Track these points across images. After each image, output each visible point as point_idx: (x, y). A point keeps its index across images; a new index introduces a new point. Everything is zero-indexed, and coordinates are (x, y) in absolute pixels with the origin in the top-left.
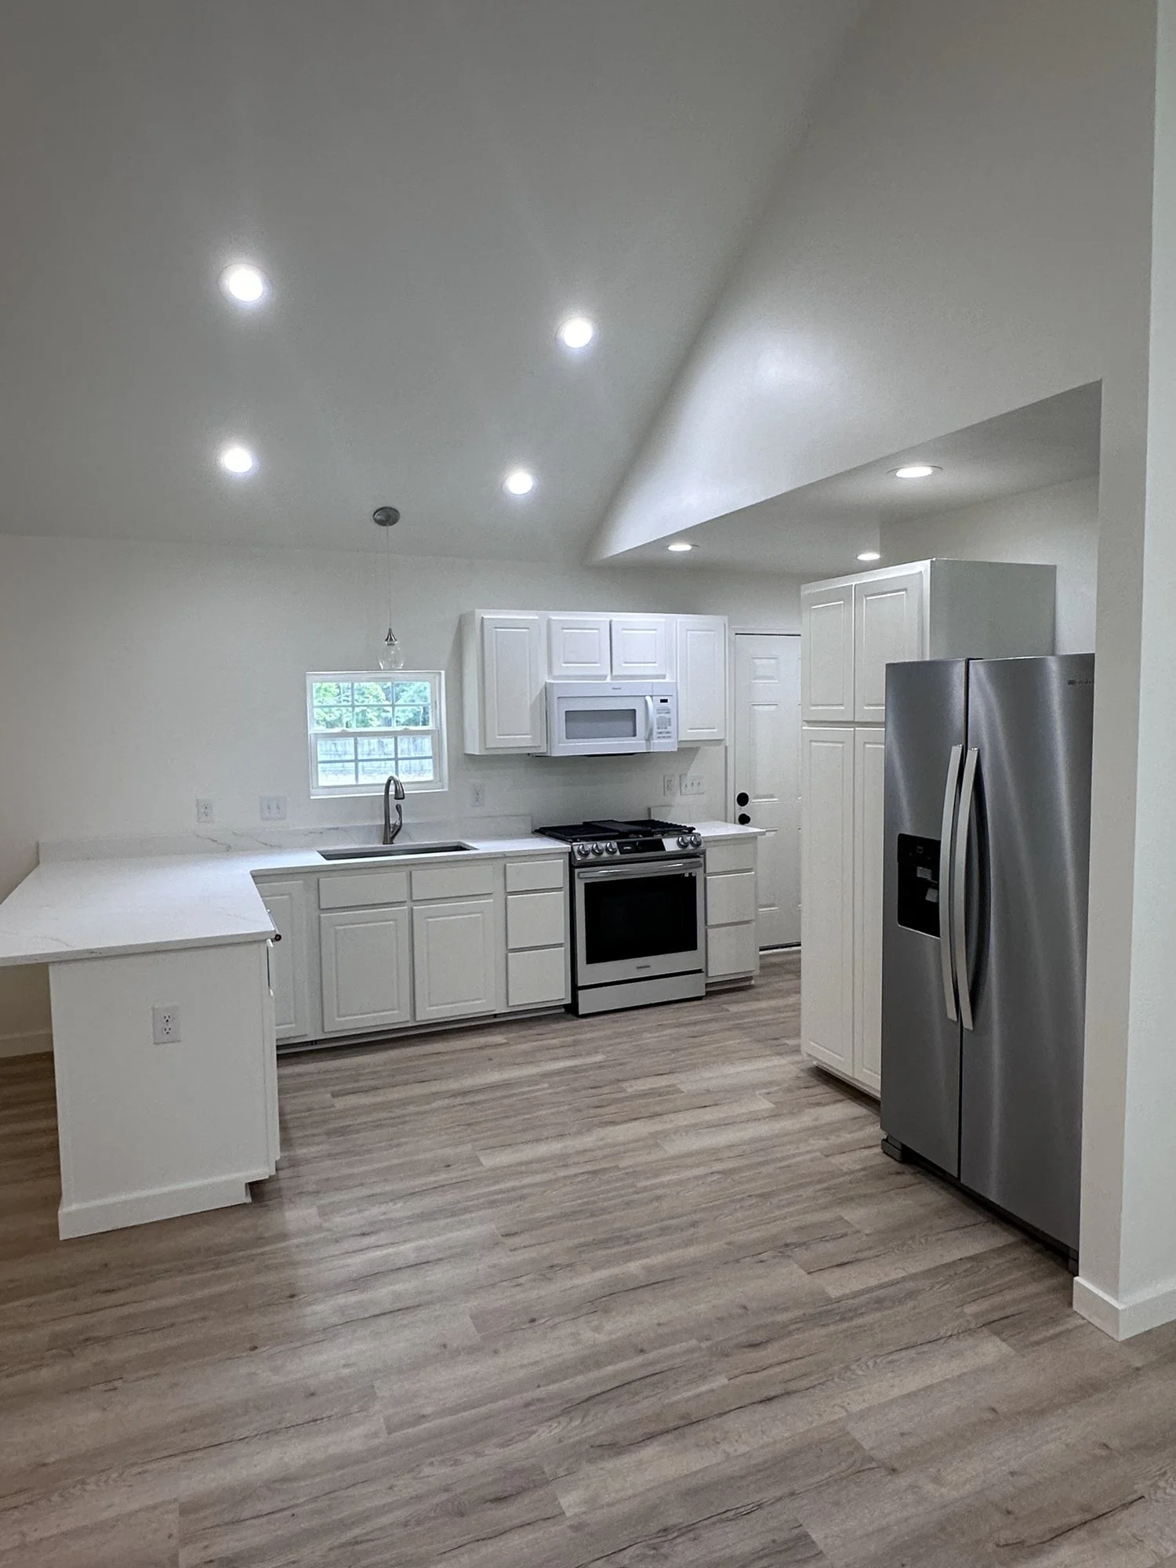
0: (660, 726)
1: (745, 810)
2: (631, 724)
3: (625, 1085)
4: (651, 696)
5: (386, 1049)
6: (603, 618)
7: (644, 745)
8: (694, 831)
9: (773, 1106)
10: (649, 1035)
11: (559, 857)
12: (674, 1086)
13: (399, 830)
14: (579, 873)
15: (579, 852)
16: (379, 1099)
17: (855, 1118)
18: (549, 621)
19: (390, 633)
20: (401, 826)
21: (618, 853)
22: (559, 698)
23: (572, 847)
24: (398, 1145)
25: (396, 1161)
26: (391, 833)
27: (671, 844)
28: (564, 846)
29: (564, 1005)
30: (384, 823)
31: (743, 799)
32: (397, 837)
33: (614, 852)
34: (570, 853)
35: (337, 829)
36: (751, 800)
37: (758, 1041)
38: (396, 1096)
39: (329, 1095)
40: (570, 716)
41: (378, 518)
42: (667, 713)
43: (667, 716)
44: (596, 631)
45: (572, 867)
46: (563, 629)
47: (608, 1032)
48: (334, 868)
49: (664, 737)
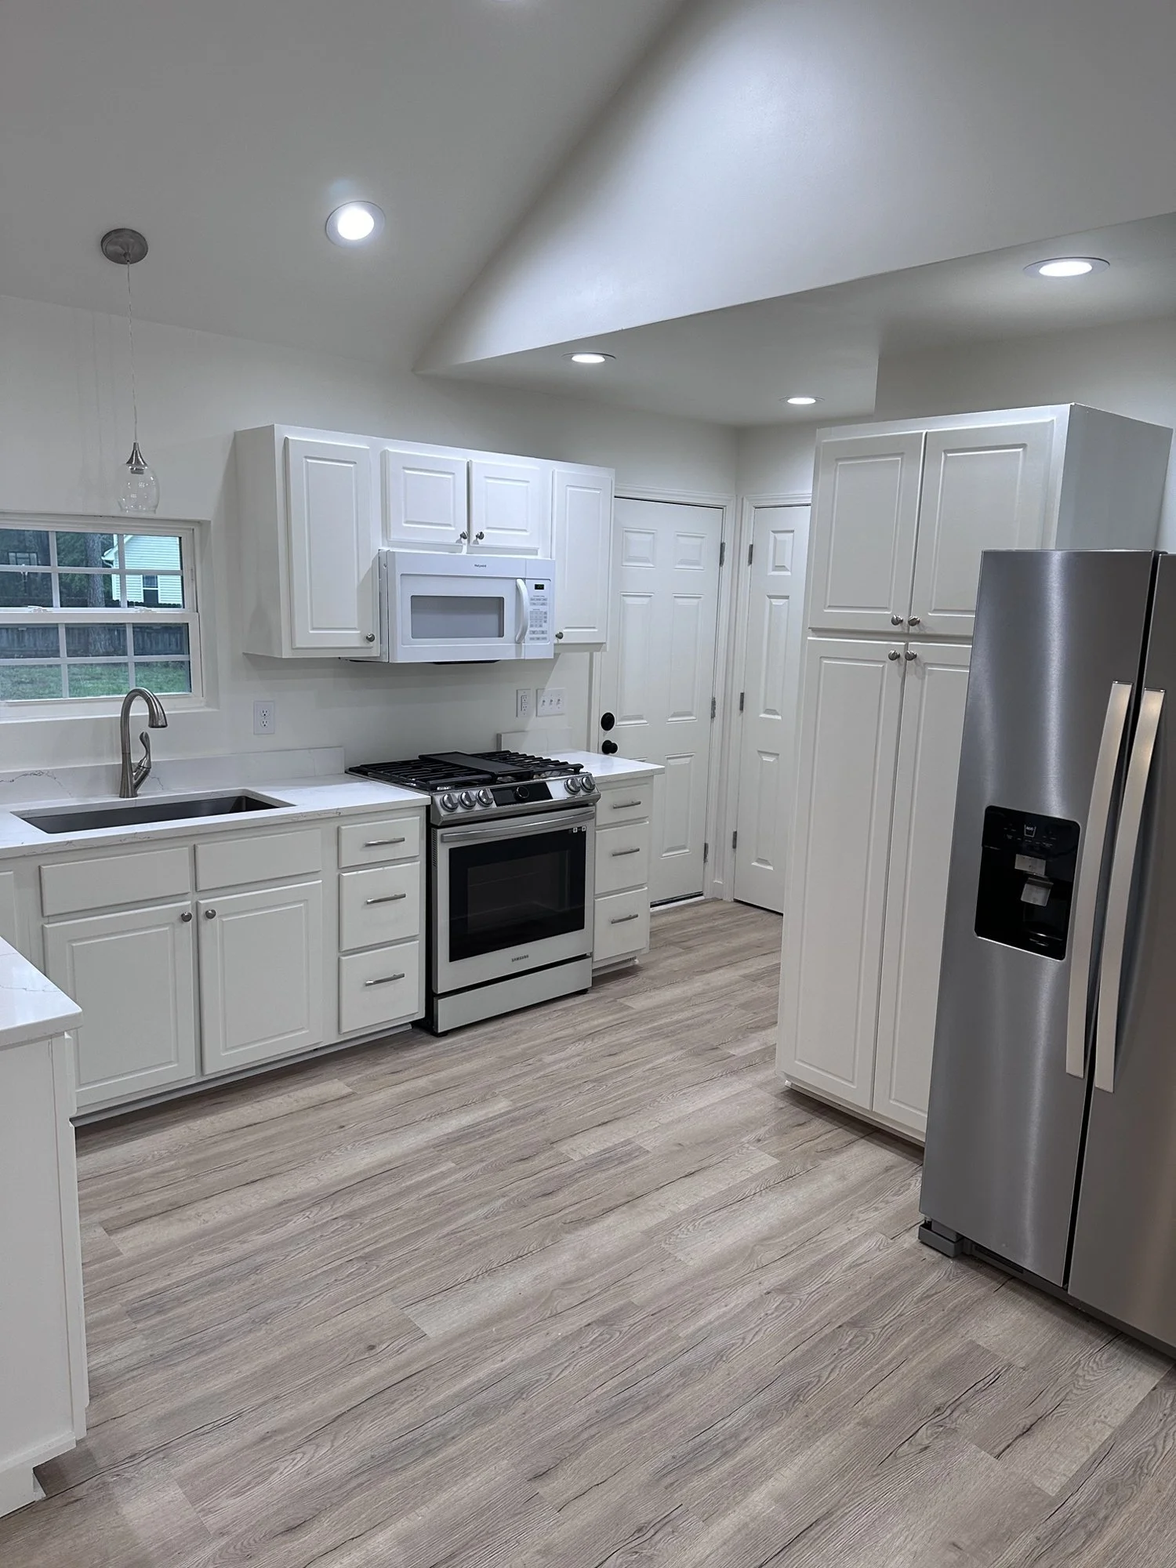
0: (534, 624)
1: (610, 736)
2: (494, 618)
3: (564, 1148)
4: (524, 579)
5: (163, 1126)
6: (458, 456)
7: (514, 648)
8: (581, 770)
9: (776, 1161)
10: (551, 1058)
11: (411, 813)
12: (628, 1142)
13: (146, 774)
14: (442, 835)
15: (444, 804)
16: (193, 1227)
17: (887, 1170)
18: (384, 455)
19: (135, 451)
20: (149, 768)
21: (494, 805)
22: (402, 575)
23: (432, 798)
24: (265, 1319)
25: (276, 1355)
26: (131, 777)
27: (558, 789)
28: (423, 797)
29: (410, 1022)
30: (121, 763)
31: (608, 722)
32: (142, 786)
33: (488, 804)
34: (428, 807)
35: (40, 773)
36: (618, 723)
37: (697, 1054)
38: (221, 1217)
39: (100, 1231)
40: (419, 603)
41: (111, 248)
42: (543, 604)
43: (543, 609)
44: (450, 476)
45: (430, 828)
46: (404, 468)
47: (491, 1059)
48: (68, 848)
49: (538, 639)
